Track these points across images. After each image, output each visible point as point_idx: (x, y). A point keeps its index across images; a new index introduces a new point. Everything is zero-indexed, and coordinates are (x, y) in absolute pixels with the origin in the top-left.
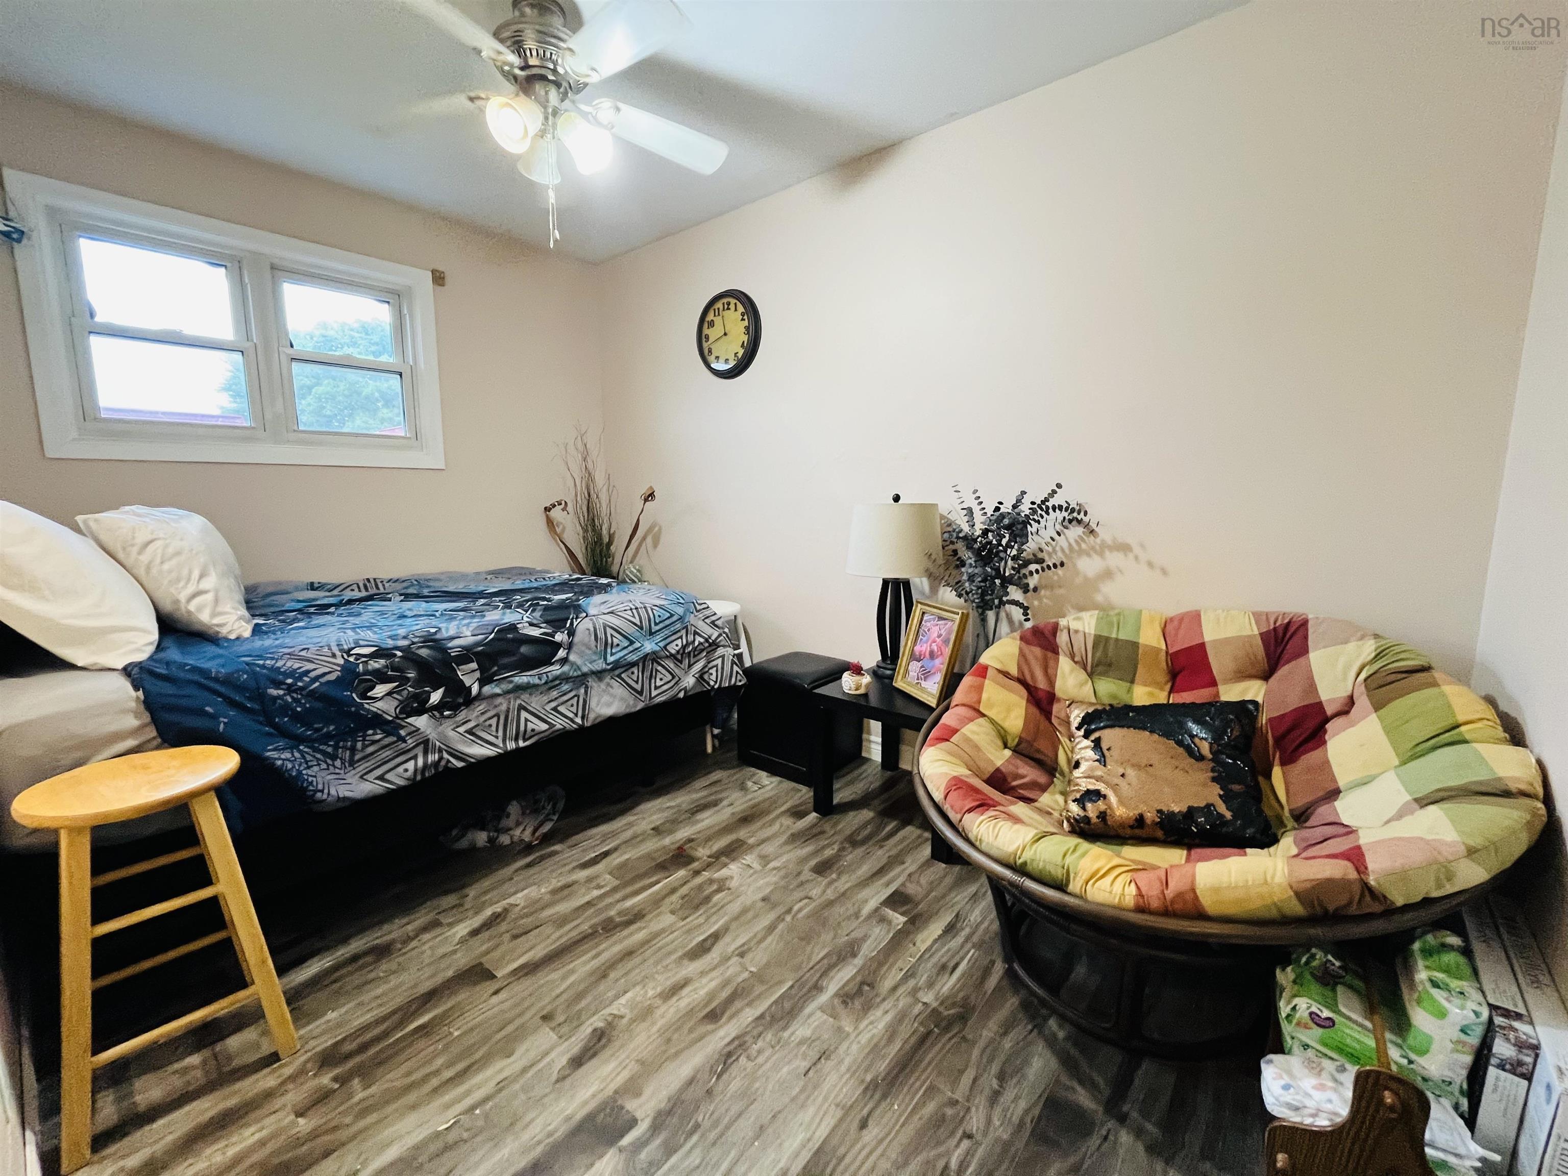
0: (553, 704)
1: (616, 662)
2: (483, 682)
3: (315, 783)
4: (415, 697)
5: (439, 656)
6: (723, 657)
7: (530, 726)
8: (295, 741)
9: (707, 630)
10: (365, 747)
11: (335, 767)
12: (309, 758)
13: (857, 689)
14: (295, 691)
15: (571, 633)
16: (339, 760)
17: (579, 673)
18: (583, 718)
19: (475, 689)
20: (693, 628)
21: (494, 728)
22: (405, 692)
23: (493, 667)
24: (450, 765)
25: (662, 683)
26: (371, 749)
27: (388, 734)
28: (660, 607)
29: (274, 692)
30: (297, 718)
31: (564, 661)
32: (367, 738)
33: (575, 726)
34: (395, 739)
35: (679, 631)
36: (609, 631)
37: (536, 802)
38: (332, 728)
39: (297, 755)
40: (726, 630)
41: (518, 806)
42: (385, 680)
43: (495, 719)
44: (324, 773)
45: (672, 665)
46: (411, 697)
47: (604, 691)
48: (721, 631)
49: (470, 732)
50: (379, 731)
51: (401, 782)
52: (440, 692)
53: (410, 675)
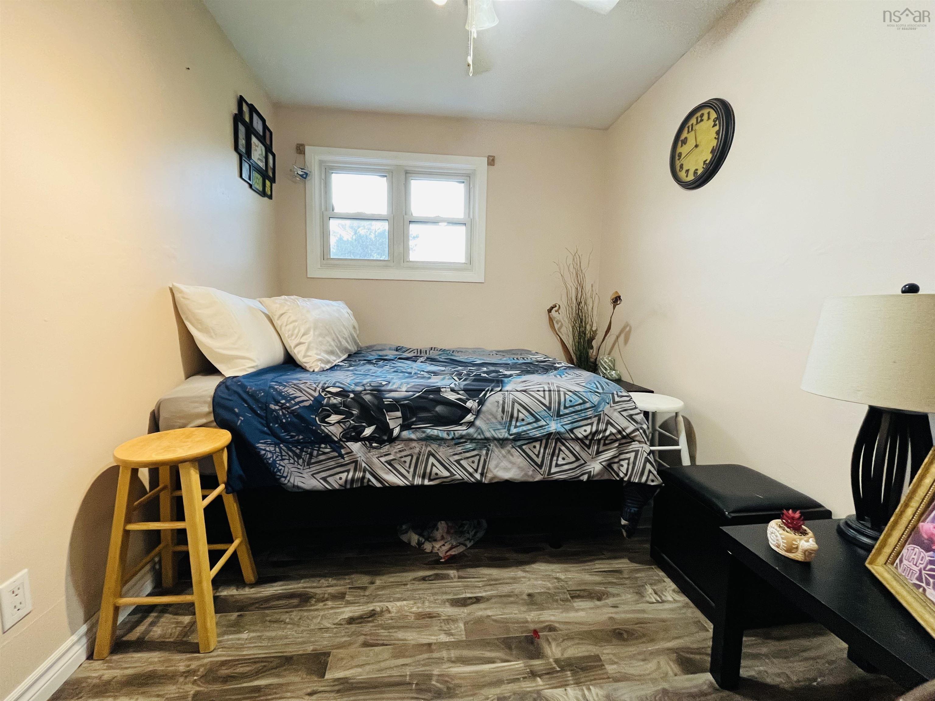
0: (457, 457)
1: (518, 434)
2: (404, 427)
3: (282, 471)
4: (354, 428)
5: (376, 402)
6: (637, 452)
7: (435, 470)
8: (278, 440)
9: (622, 422)
10: (318, 455)
11: (298, 464)
12: (284, 453)
13: (789, 550)
14: (285, 408)
15: (481, 403)
16: (301, 459)
17: (482, 437)
18: (482, 474)
19: (396, 432)
20: (607, 418)
21: (407, 465)
22: (348, 423)
23: (412, 418)
24: (370, 483)
25: (564, 462)
26: (322, 457)
27: (334, 450)
28: (574, 393)
29: (272, 406)
30: (283, 426)
31: (471, 424)
32: (321, 449)
33: (473, 480)
34: (337, 454)
35: (590, 418)
36: (517, 406)
37: (462, 526)
38: (301, 437)
39: (277, 449)
40: (645, 426)
41: (446, 525)
42: (338, 413)
43: (410, 457)
44: (290, 466)
45: (577, 448)
46: (352, 428)
47: (504, 457)
48: (638, 426)
49: (389, 463)
50: (328, 447)
51: (337, 486)
52: (373, 428)
53: (354, 412)
